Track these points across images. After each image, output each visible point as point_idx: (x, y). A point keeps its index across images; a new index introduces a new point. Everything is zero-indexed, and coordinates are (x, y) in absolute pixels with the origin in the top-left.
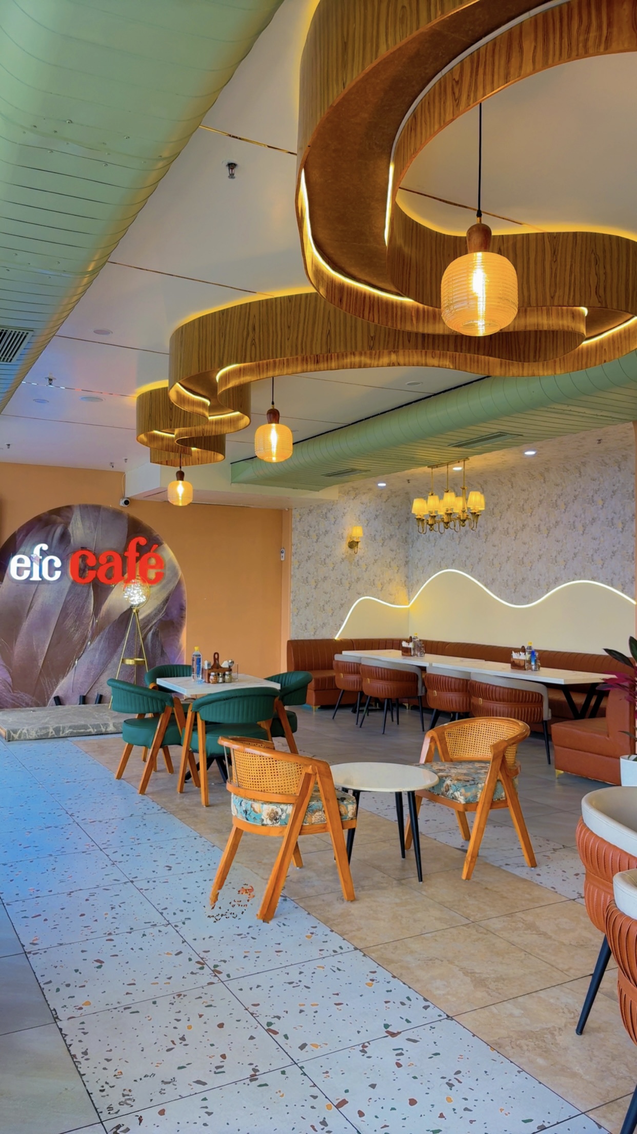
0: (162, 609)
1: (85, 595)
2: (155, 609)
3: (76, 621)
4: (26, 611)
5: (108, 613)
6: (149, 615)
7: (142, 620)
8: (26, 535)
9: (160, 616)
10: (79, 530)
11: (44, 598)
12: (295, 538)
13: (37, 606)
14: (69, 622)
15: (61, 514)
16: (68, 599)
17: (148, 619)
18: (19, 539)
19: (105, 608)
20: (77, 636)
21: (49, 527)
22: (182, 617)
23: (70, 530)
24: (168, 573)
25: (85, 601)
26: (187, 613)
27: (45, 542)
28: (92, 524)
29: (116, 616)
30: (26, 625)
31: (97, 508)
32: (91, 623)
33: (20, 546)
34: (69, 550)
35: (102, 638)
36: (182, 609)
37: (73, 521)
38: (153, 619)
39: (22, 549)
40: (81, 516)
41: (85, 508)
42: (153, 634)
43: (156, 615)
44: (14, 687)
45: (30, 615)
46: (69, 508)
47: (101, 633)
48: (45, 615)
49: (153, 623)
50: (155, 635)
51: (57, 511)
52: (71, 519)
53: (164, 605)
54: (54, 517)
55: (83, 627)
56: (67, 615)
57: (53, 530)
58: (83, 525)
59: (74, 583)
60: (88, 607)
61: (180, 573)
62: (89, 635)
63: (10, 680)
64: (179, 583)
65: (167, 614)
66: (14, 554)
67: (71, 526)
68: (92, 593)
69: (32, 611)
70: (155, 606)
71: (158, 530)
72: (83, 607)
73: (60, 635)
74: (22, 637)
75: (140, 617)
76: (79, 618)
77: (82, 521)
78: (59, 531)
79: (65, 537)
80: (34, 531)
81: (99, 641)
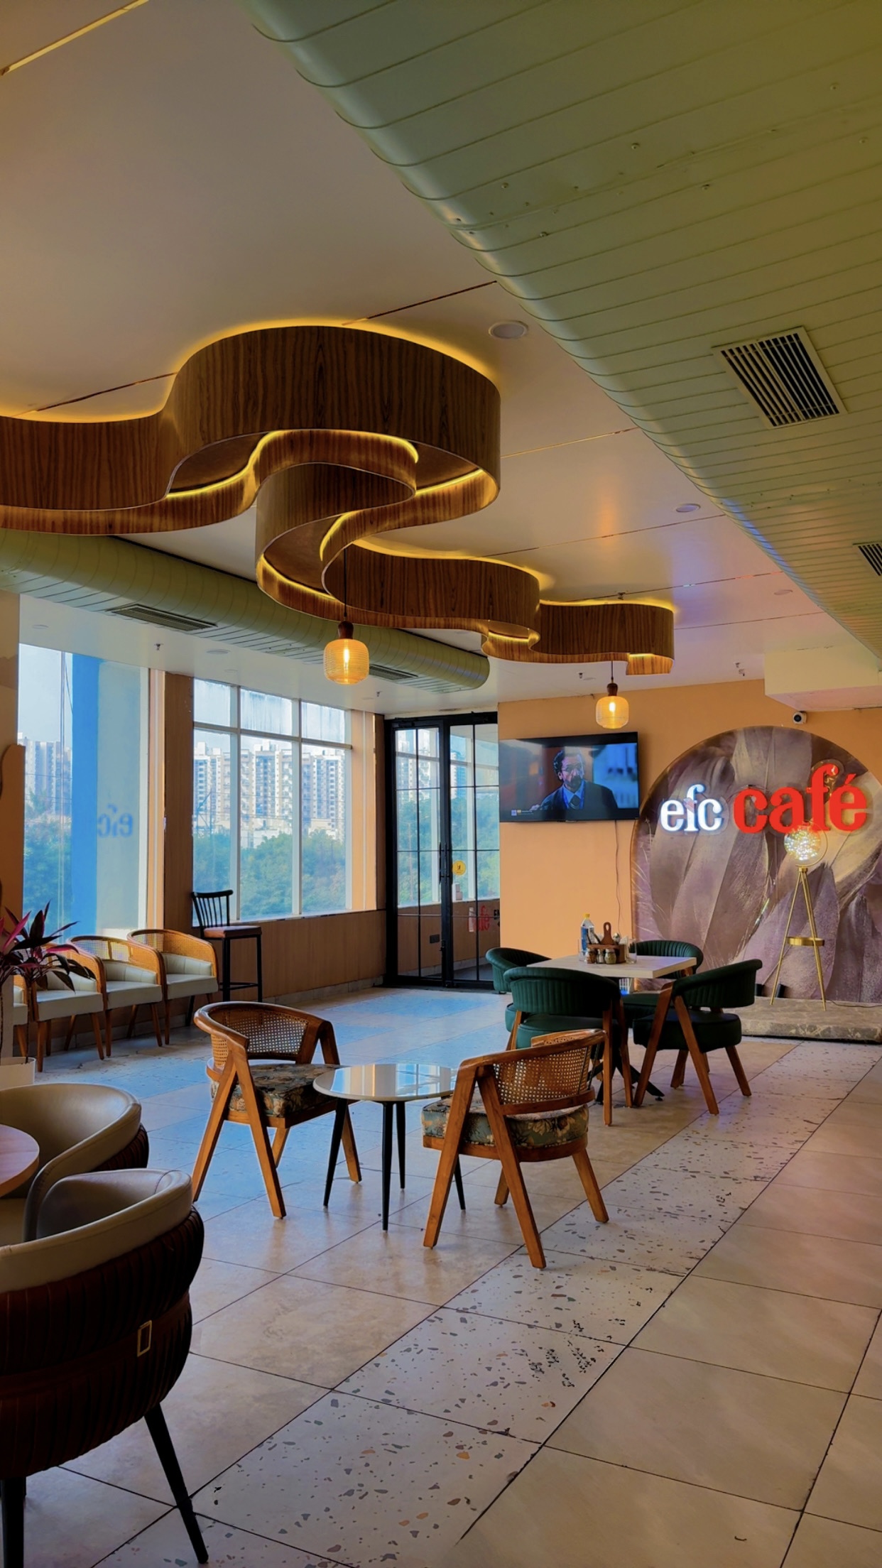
0: (871, 867)
1: (757, 848)
2: (860, 867)
3: (746, 884)
4: (684, 870)
5: (790, 874)
6: (850, 876)
7: (840, 883)
8: (679, 775)
9: (868, 877)
10: (745, 763)
11: (703, 855)
13: (696, 865)
14: (738, 886)
15: (722, 742)
16: (735, 854)
17: (850, 883)
18: (671, 780)
19: (784, 866)
20: (748, 904)
21: (707, 762)
23: (733, 763)
25: (757, 858)
27: (701, 782)
28: (762, 753)
30: (683, 887)
31: (768, 730)
32: (766, 888)
33: (672, 792)
34: (732, 791)
35: (782, 908)
37: (736, 752)
38: (856, 882)
39: (675, 793)
40: (747, 743)
41: (751, 732)
42: (858, 904)
43: (861, 876)
45: (689, 874)
46: (731, 734)
47: (781, 901)
48: (706, 876)
49: (857, 888)
50: (861, 905)
51: (716, 741)
52: (733, 749)
53: (873, 861)
54: (713, 748)
55: (756, 892)
56: (734, 875)
57: (712, 765)
58: (750, 756)
59: (740, 834)
60: (762, 865)
62: (766, 902)
65: (877, 876)
66: (667, 799)
67: (734, 758)
68: (766, 846)
69: (691, 869)
70: (860, 863)
71: (858, 752)
72: (755, 864)
73: (727, 902)
74: (680, 902)
75: (837, 879)
76: (750, 879)
77: (749, 750)
78: (719, 766)
79: (727, 773)
80: (689, 768)
81: (780, 912)
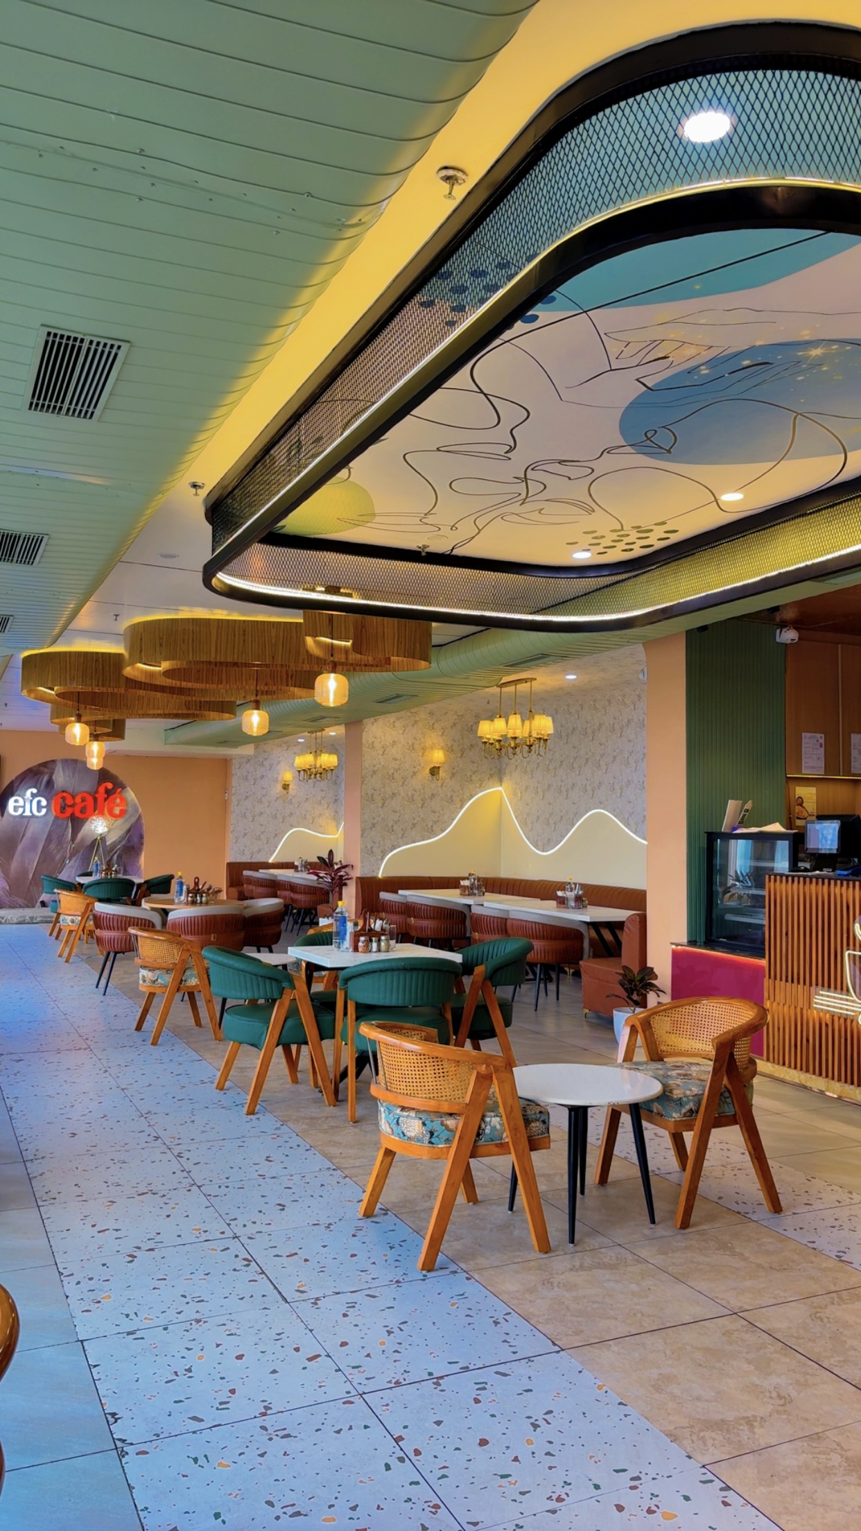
5: (83, 840)
6: (115, 842)
7: (109, 845)
8: (21, 782)
9: (124, 843)
12: (234, 781)
15: (48, 765)
17: (114, 845)
18: (16, 785)
22: (142, 844)
23: (54, 778)
24: (130, 810)
26: (145, 841)
27: (35, 787)
29: (89, 843)
32: (69, 847)
34: (53, 792)
36: (141, 837)
37: (56, 772)
39: (18, 793)
43: (120, 842)
44: (10, 893)
46: (53, 761)
56: (51, 841)
59: (56, 817)
61: (140, 810)
62: (68, 856)
63: (8, 888)
64: (140, 817)
65: (129, 841)
66: (12, 795)
68: (70, 825)
69: (25, 838)
71: (122, 777)
74: (17, 857)
75: (108, 843)
76: (60, 842)
77: (63, 771)
78: (46, 779)
79: (50, 783)
80: (27, 779)
81: (75, 861)
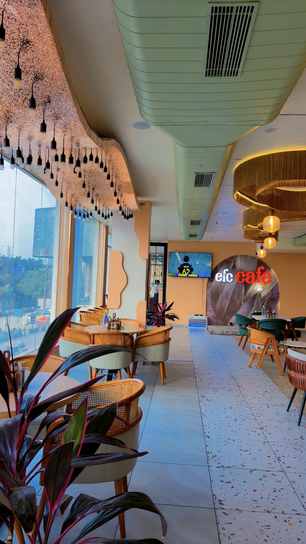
0: (271, 293)
1: (241, 287)
2: (268, 293)
3: (238, 296)
4: (221, 292)
8: (221, 266)
10: (239, 264)
11: (226, 288)
13: (224, 291)
14: (235, 297)
16: (235, 288)
19: (248, 292)
20: (238, 302)
21: (229, 263)
22: (278, 297)
24: (273, 280)
25: (241, 290)
26: (280, 296)
27: (228, 268)
28: (244, 262)
29: (253, 295)
30: (220, 297)
31: (246, 256)
32: (243, 298)
33: (219, 270)
34: (236, 271)
35: (247, 303)
36: (278, 294)
38: (267, 297)
40: (240, 259)
41: (242, 256)
42: (267, 303)
44: (216, 318)
45: (222, 293)
46: (236, 256)
47: (247, 301)
48: (227, 294)
49: (267, 299)
50: (268, 303)
51: (232, 258)
52: (236, 260)
53: (271, 292)
54: (231, 260)
55: (240, 299)
56: (235, 294)
57: (230, 264)
58: (241, 262)
59: (237, 283)
60: (242, 292)
61: (278, 280)
62: (243, 301)
63: (215, 315)
64: (277, 284)
65: (272, 295)
66: (217, 272)
67: (236, 263)
68: (244, 287)
70: (268, 292)
72: (240, 292)
73: (232, 301)
74: (219, 301)
75: (262, 296)
78: (232, 264)
79: (234, 267)
80: (224, 264)
